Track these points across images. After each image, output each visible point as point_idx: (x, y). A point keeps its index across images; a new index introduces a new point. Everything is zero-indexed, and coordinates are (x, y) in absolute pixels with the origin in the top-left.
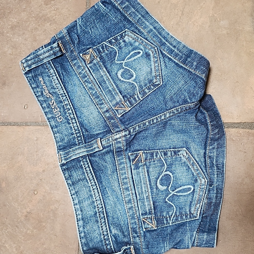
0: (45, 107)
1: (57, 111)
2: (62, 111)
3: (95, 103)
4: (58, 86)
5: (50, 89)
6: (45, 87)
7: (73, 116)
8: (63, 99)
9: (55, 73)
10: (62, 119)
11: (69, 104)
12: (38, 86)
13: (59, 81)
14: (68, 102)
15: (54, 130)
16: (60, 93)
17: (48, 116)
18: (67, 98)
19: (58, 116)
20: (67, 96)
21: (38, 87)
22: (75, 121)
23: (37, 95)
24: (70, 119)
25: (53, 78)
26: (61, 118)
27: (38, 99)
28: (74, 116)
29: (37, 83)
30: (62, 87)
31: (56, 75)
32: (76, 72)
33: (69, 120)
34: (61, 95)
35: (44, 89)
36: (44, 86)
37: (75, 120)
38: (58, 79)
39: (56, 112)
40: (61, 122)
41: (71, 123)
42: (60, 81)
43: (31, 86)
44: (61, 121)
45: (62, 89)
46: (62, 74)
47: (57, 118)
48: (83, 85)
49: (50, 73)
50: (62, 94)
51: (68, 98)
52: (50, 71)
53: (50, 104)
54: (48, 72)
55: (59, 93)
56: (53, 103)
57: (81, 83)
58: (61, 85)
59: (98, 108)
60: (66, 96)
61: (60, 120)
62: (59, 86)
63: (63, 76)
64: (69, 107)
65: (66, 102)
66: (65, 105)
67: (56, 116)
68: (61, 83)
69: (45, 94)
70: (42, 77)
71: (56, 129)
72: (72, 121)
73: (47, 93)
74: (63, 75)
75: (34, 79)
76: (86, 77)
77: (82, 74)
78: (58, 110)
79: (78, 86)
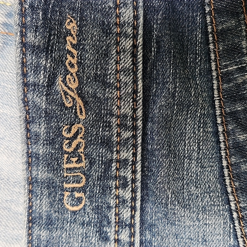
0: (37, 135)
1: (78, 166)
2: (95, 175)
3: (233, 207)
4: (123, 78)
5: (88, 78)
6: (74, 61)
7: (129, 214)
8: (119, 135)
9: (135, 28)
10: (81, 206)
11: (134, 163)
12: (48, 46)
13: (135, 63)
14: (135, 155)
15: (36, 231)
16: (119, 108)
17: (34, 173)
18: (136, 139)
19: (73, 190)
20: (140, 133)
21: (47, 48)
22: (128, 240)
23: (31, 79)
24: (113, 218)
25: (117, 43)
26: (79, 200)
27: (25, 96)
28: (133, 217)
29: (50, 35)
30: (135, 92)
31: (135, 37)
32: (213, 64)
33: (109, 223)
34: (118, 117)
35: (65, 66)
36: (73, 57)
37: (132, 235)
38: (134, 56)
39: (70, 169)
40: (74, 212)
41: (112, 238)
42: (140, 67)
43: (23, 35)
44: (75, 208)
45: (135, 101)
46: (157, 42)
47: (67, 194)
48: (215, 124)
49: (118, 16)
50: (125, 116)
51: (139, 140)
52: (123, 10)
53: (64, 134)
54: (110, 8)
55: (115, 107)
56: (77, 133)
57: (211, 112)
58: (135, 82)
59: (239, 234)
60: (135, 128)
61: (73, 205)
62: (126, 84)
63: (158, 52)
64: (129, 176)
65: (126, 154)
66: (118, 161)
67: (66, 185)
68: (140, 75)
69: (59, 88)
70: (81, 19)
71: (44, 234)
72: (117, 232)
73: (69, 88)
74: (159, 48)
75: (45, 14)
76: (241, 100)
77: (231, 84)
78: (82, 164)
79: (200, 121)
